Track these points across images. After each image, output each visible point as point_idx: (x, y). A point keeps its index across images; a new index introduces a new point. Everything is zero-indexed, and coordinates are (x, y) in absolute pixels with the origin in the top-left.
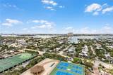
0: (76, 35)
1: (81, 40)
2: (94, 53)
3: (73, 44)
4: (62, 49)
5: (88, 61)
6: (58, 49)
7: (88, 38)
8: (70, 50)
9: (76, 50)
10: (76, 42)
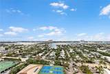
0: (55, 42)
1: (59, 46)
2: (69, 56)
3: (54, 50)
4: (44, 55)
5: (65, 62)
6: (40, 54)
7: (64, 44)
8: (51, 55)
9: (56, 54)
10: (56, 48)
